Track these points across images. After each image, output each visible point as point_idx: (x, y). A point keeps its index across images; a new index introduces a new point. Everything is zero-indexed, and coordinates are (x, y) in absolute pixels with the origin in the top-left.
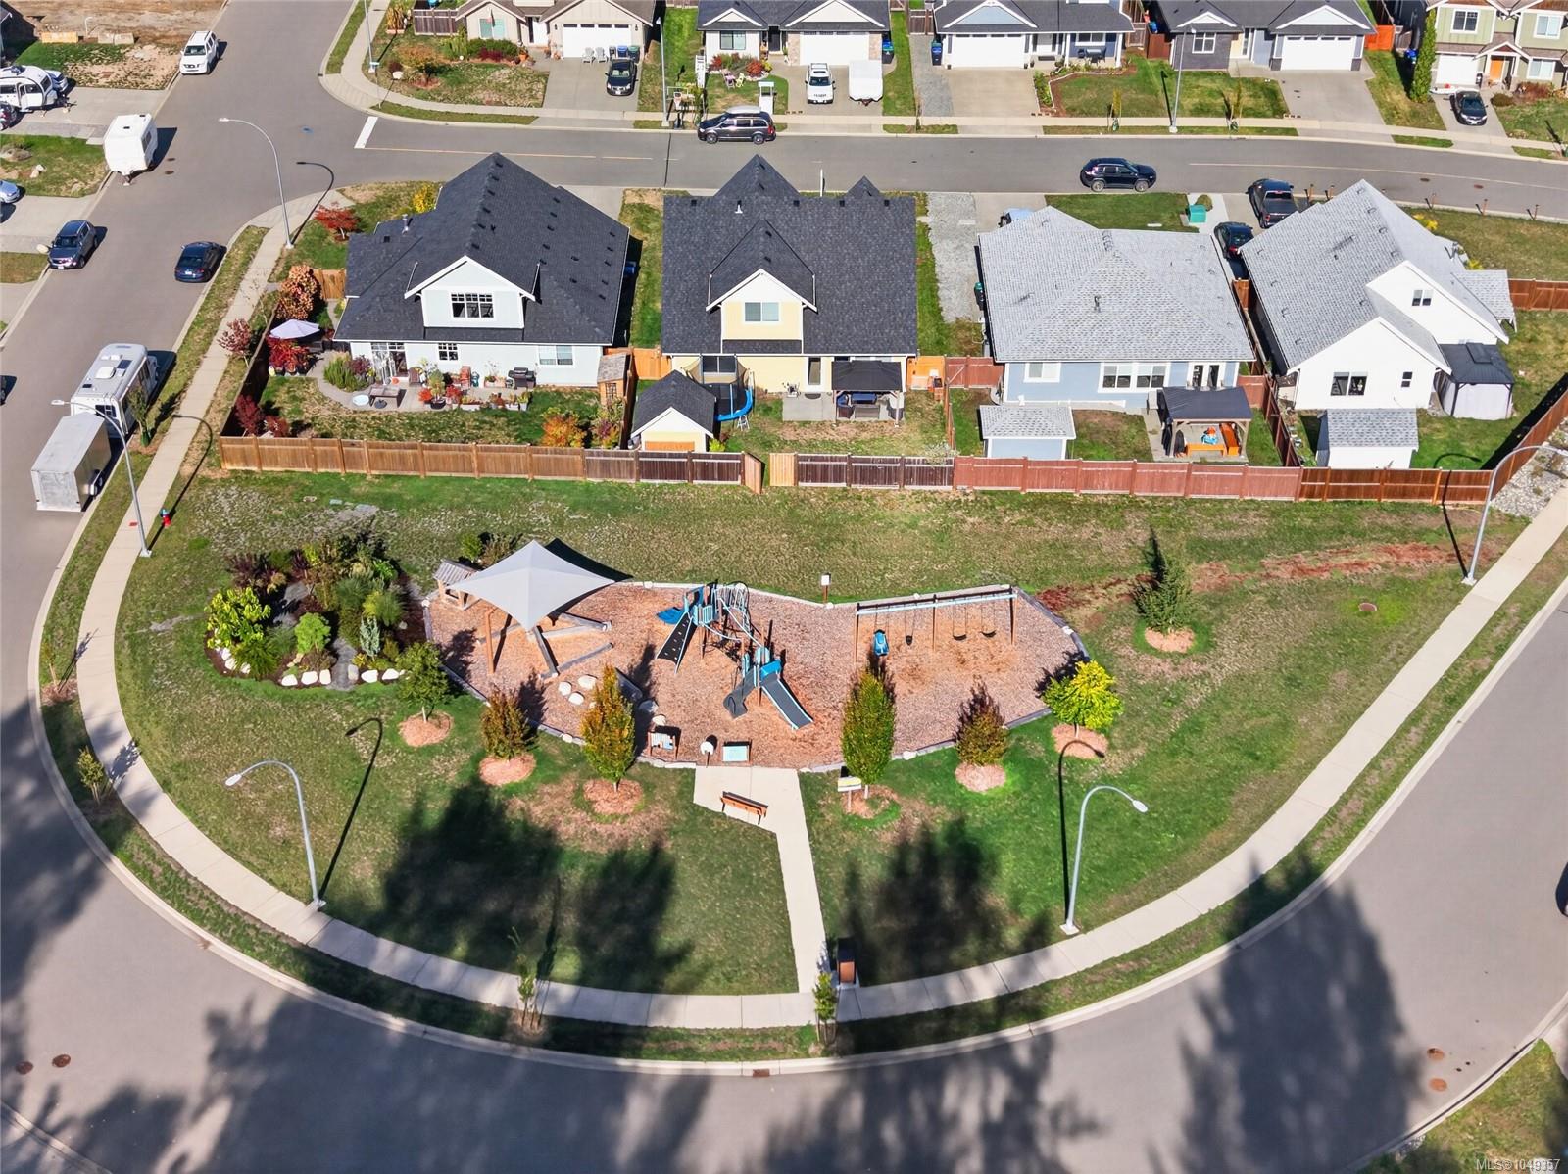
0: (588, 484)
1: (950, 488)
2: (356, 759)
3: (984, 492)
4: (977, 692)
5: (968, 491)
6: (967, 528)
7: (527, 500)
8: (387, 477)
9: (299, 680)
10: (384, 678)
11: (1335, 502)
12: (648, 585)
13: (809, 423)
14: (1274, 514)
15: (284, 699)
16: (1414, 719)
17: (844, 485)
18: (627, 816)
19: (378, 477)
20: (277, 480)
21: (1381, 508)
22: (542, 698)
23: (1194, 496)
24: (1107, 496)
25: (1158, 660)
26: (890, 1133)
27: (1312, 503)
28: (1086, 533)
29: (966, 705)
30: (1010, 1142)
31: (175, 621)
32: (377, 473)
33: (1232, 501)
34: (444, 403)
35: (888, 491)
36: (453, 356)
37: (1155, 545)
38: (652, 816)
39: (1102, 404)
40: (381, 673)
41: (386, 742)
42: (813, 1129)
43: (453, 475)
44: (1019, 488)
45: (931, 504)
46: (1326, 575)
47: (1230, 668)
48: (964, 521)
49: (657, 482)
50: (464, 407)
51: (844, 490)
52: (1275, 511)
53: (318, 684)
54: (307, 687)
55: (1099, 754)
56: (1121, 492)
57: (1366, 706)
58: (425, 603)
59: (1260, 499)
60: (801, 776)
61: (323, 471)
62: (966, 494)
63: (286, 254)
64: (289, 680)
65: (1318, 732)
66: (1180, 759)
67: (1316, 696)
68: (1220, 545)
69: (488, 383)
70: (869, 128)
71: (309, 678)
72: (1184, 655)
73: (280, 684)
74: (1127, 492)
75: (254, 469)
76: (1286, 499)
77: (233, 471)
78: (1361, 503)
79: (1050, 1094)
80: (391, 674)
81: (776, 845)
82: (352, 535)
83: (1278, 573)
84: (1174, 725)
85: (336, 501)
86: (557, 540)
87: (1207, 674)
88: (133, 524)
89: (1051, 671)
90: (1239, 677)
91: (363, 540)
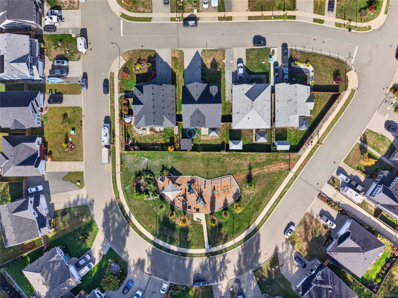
2: (155, 213)
6: (226, 161)
7: (167, 156)
12: (185, 176)
13: (205, 135)
15: (145, 202)
16: (276, 201)
22: (174, 200)
25: (248, 191)
28: (241, 162)
31: (129, 186)
33: (262, 153)
37: (250, 164)
38: (189, 222)
45: (222, 155)
47: (256, 192)
48: (226, 159)
50: (156, 134)
52: (268, 155)
57: (271, 198)
58: (158, 181)
60: (205, 214)
62: (226, 153)
63: (119, 82)
65: (264, 204)
66: (248, 209)
67: (265, 196)
68: (259, 164)
80: (156, 198)
81: (202, 227)
82: (146, 167)
83: (265, 170)
84: (248, 203)
85: (142, 158)
86: (172, 166)
87: (253, 193)
88: (118, 165)
89: (235, 193)
90: (257, 193)
91: (147, 167)
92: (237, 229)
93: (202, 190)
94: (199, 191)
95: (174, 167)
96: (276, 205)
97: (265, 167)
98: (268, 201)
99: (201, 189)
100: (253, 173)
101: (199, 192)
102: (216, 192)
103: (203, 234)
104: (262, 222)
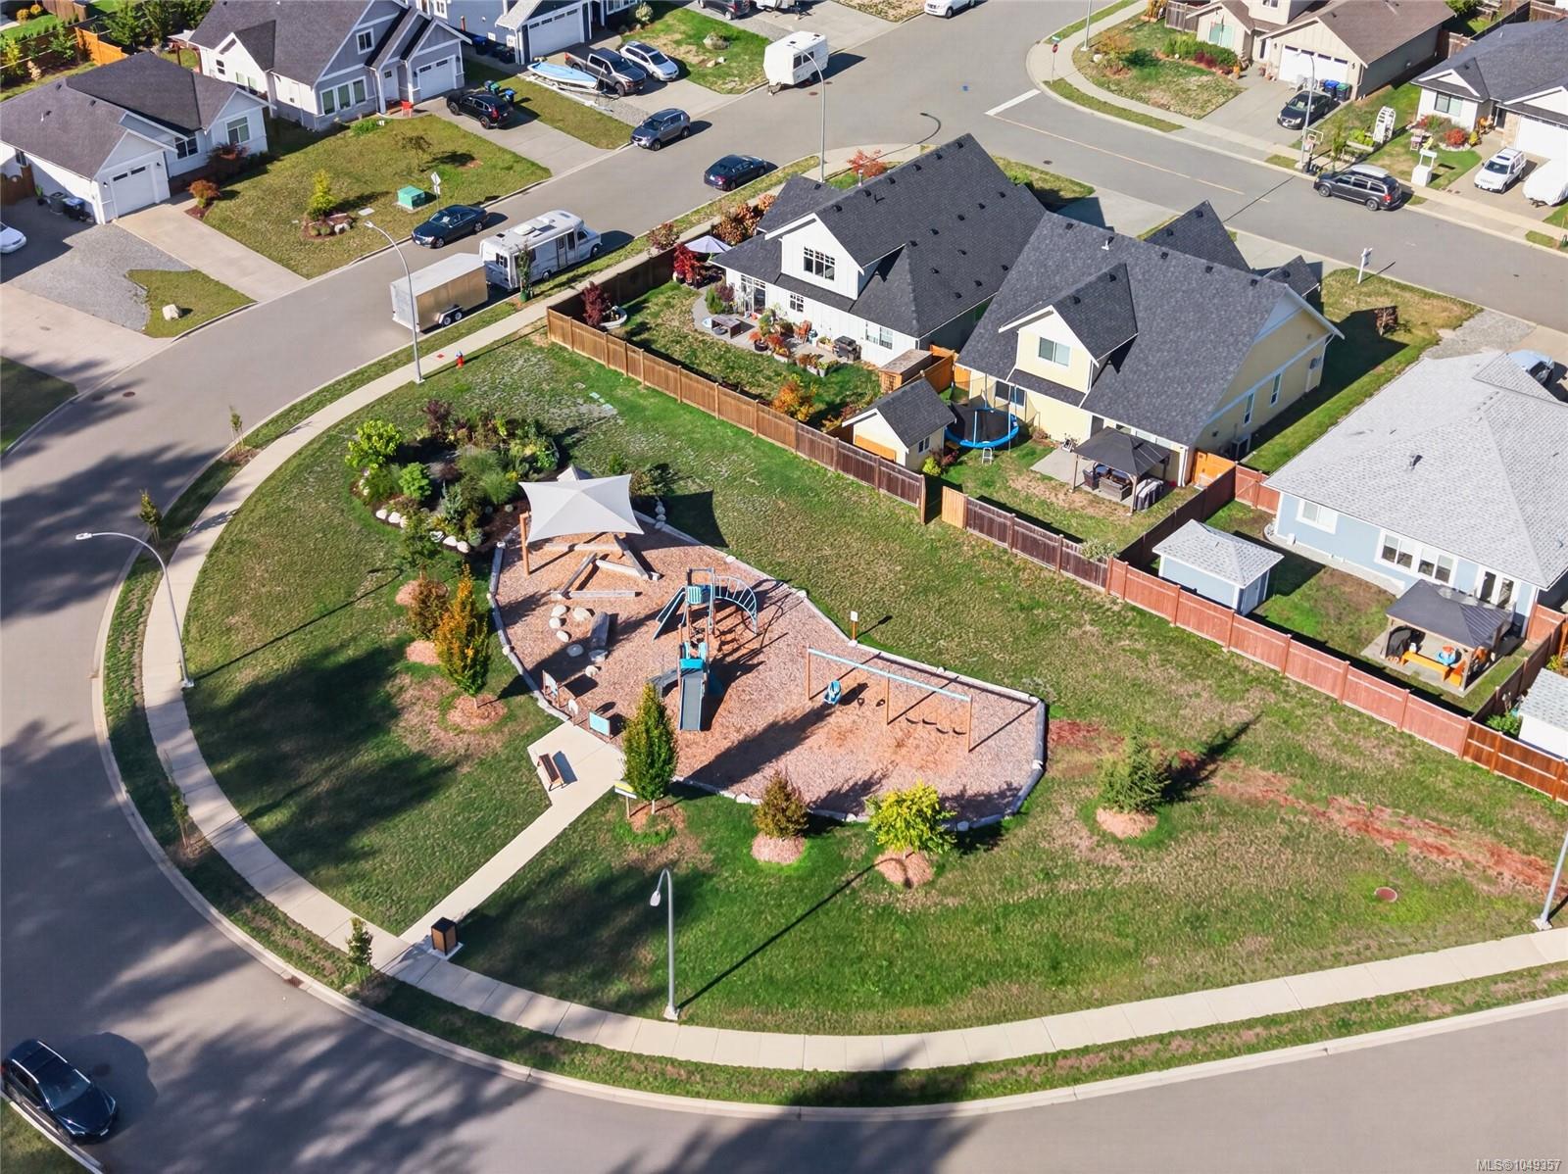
0: (796, 457)
1: (1102, 590)
2: (351, 592)
3: (1133, 608)
4: (876, 777)
5: (1119, 601)
6: (1075, 632)
7: (734, 451)
8: (654, 390)
9: (388, 516)
10: (445, 542)
11: (1502, 778)
12: (731, 560)
13: (1052, 479)
14: (1418, 758)
15: (363, 525)
16: (1269, 1021)
17: (1006, 545)
18: (464, 732)
19: (648, 388)
20: (575, 363)
21: (1548, 807)
22: (534, 610)
23: (1349, 704)
24: (1255, 664)
25: (1085, 833)
26: (316, 1081)
27: (1475, 768)
28: (1186, 688)
29: (851, 783)
30: (387, 1147)
32: (648, 384)
33: (1385, 726)
34: (766, 348)
35: (1041, 569)
36: (800, 308)
37: (1243, 729)
38: (484, 742)
39: (1376, 577)
40: (445, 536)
41: (385, 590)
42: (271, 1041)
43: (701, 408)
44: (1170, 619)
46: (1389, 842)
47: (1150, 877)
48: (1081, 627)
49: (851, 477)
50: (777, 357)
51: (1005, 551)
52: (1424, 758)
53: (397, 526)
54: (389, 523)
55: (908, 883)
56: (1272, 667)
57: (1241, 982)
59: (1418, 737)
61: (612, 367)
62: (1114, 602)
64: (381, 514)
65: (1148, 980)
67: (1201, 944)
68: (1314, 762)
69: (821, 345)
70: (1511, 228)
71: (395, 518)
72: (1118, 841)
73: (375, 515)
74: (1277, 669)
75: (569, 347)
76: (1448, 750)
77: (553, 344)
78: (1530, 791)
79: (468, 1132)
82: (569, 425)
83: (1336, 816)
84: (1019, 897)
85: (595, 395)
86: (711, 494)
87: (1119, 869)
88: (441, 356)
89: (970, 792)
90: (1148, 888)
91: (570, 432)
92: (770, 980)
93: (761, 658)
94: (736, 655)
95: (717, 499)
96: (1252, 1049)
97: (1346, 802)
98: (1198, 982)
99: (755, 653)
100: (1215, 781)
101: (729, 659)
102: (841, 718)
103: (491, 851)
104: (1023, 1071)
